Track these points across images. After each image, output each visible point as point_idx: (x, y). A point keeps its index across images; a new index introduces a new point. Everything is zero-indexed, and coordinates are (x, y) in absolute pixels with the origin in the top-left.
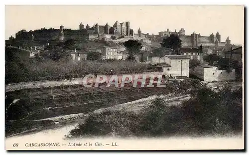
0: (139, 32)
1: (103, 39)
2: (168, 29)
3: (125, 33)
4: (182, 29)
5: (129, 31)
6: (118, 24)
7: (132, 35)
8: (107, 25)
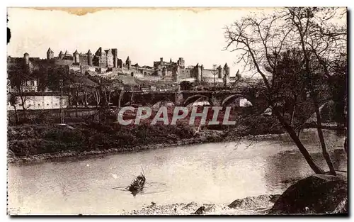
0: (128, 62)
1: (87, 73)
2: (161, 59)
3: (112, 64)
4: (180, 59)
5: (116, 61)
6: (103, 51)
7: (121, 67)
8: (89, 53)
